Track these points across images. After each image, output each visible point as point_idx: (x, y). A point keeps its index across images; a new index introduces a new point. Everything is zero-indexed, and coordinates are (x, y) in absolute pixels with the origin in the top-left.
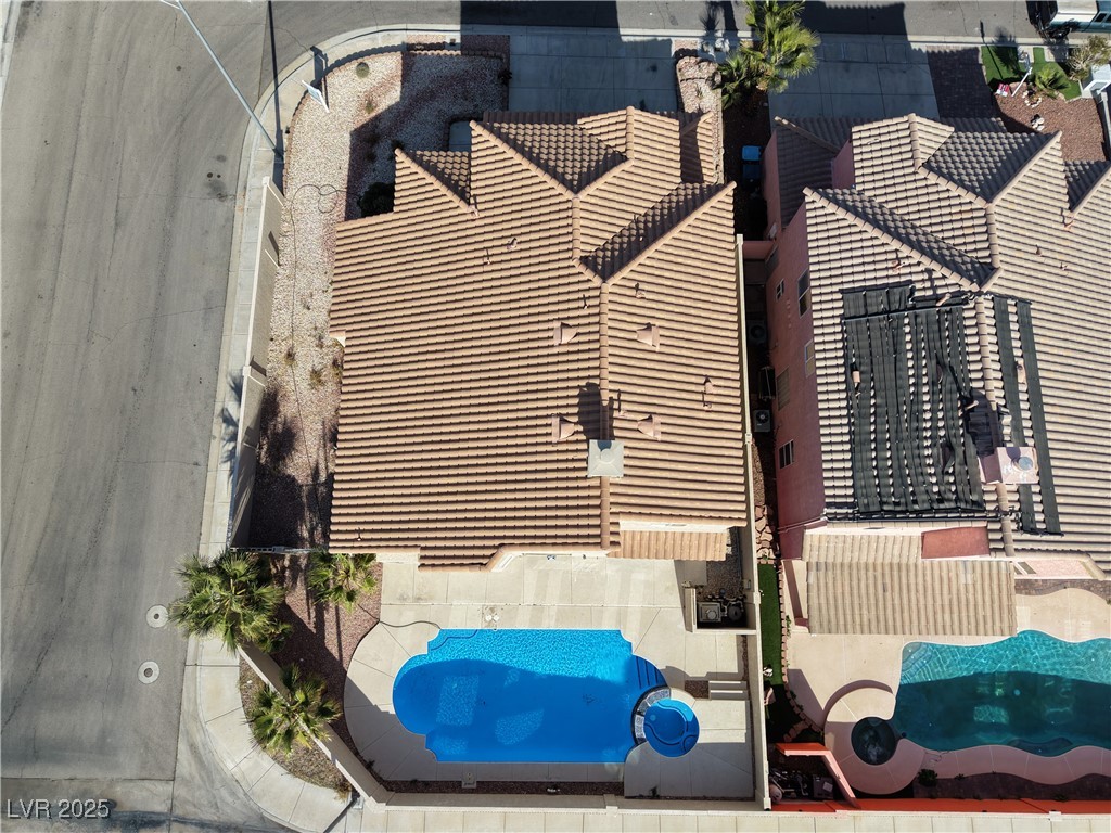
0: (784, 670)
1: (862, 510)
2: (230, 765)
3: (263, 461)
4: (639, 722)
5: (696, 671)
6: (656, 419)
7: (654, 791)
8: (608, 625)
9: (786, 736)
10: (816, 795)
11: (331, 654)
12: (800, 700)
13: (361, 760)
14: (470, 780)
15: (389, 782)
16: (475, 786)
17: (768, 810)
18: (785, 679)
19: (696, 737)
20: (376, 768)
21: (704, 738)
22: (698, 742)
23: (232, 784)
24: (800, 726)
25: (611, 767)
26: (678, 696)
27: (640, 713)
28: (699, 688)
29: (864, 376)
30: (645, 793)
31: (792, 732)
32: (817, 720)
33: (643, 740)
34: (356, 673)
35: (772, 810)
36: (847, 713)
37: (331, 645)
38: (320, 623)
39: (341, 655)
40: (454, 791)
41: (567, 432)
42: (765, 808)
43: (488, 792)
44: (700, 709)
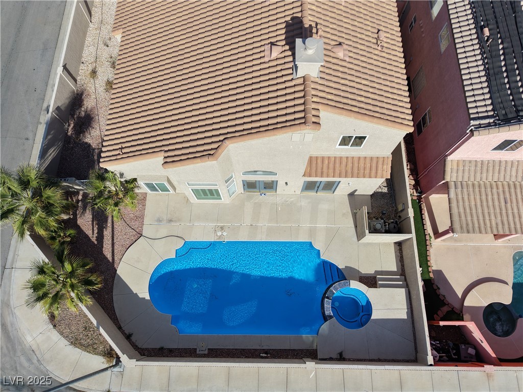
0: (430, 269)
1: (502, 118)
2: (29, 340)
3: (69, 134)
4: (328, 305)
5: (367, 269)
6: (345, 47)
7: (341, 354)
8: (303, 238)
9: (435, 316)
10: (463, 358)
11: (107, 258)
12: (442, 291)
13: (123, 333)
14: (202, 348)
15: (143, 349)
16: (206, 352)
17: (431, 365)
18: (431, 275)
19: (370, 315)
20: (133, 338)
21: (375, 315)
22: (372, 318)
23: (30, 353)
24: (445, 309)
25: (307, 338)
26: (356, 286)
27: (328, 298)
28: (371, 281)
29: (492, 32)
30: (334, 356)
31: (439, 312)
32: (457, 305)
33: (331, 317)
34: (123, 271)
35: (434, 366)
36: (478, 299)
37: (107, 252)
38: (100, 237)
39: (113, 259)
40: (191, 356)
41: (276, 52)
42: (429, 364)
43: (216, 356)
44: (372, 294)
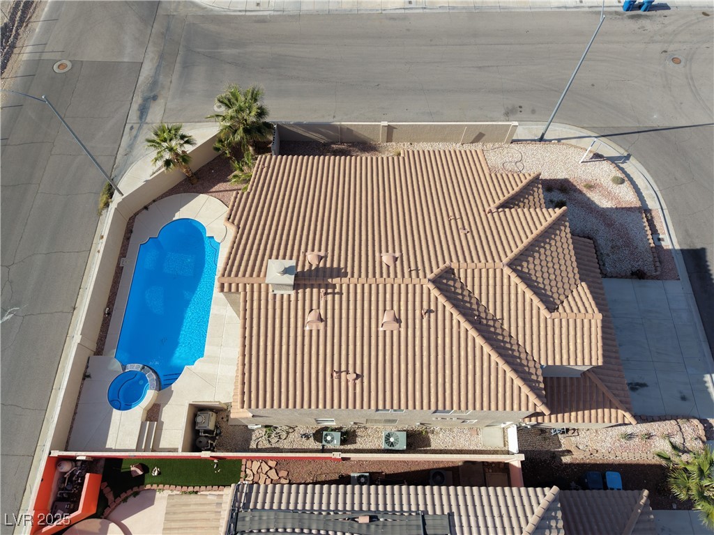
0: (155, 486)
3: (332, 146)
4: (137, 367)
5: (166, 413)
6: (321, 326)
7: (89, 376)
8: (208, 349)
9: (106, 484)
10: (57, 503)
11: (212, 188)
12: (131, 500)
13: (150, 204)
14: (125, 263)
15: (134, 219)
16: (121, 265)
17: (50, 453)
18: (148, 487)
19: (116, 409)
20: (145, 211)
21: (116, 413)
22: (114, 410)
24: (110, 497)
26: (150, 396)
27: (143, 368)
28: (153, 414)
29: (364, 527)
30: (89, 370)
31: (108, 488)
32: (114, 515)
33: (124, 369)
34: (204, 198)
35: (49, 456)
37: (219, 187)
39: (211, 192)
40: (121, 253)
41: (311, 258)
42: (52, 452)
43: (116, 273)
44: (137, 412)
